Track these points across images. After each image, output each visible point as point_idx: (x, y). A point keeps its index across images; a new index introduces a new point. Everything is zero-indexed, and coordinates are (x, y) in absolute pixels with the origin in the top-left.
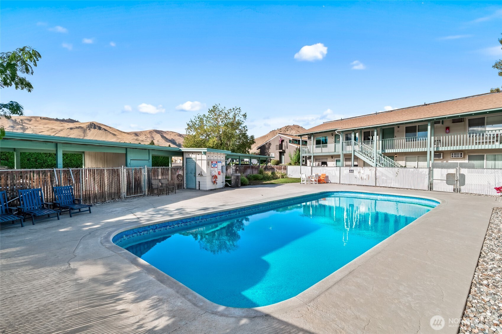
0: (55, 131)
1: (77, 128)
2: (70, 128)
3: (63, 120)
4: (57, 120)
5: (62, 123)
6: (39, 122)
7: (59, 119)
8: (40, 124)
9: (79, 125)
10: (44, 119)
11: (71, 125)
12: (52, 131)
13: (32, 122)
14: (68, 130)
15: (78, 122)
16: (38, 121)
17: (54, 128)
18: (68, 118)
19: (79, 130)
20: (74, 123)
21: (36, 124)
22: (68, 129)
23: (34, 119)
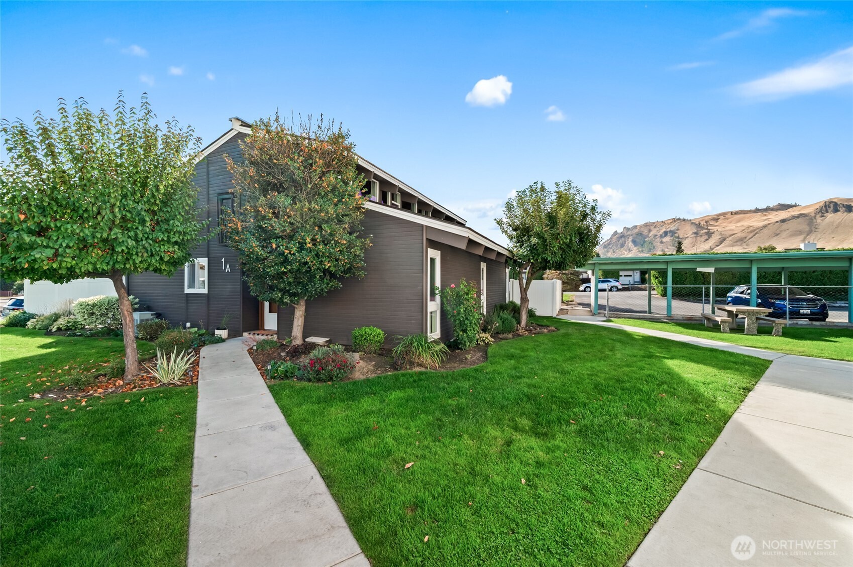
0: (755, 230)
1: (794, 217)
2: (781, 220)
3: (768, 209)
4: (757, 211)
5: (766, 215)
6: (729, 220)
7: (760, 208)
8: (730, 223)
9: (799, 211)
10: (736, 213)
11: (783, 215)
12: (749, 230)
13: (720, 221)
14: (777, 224)
15: (795, 206)
16: (727, 219)
17: (751, 225)
18: (777, 204)
19: (799, 220)
20: (788, 210)
21: (724, 224)
22: (777, 222)
23: (722, 217)
